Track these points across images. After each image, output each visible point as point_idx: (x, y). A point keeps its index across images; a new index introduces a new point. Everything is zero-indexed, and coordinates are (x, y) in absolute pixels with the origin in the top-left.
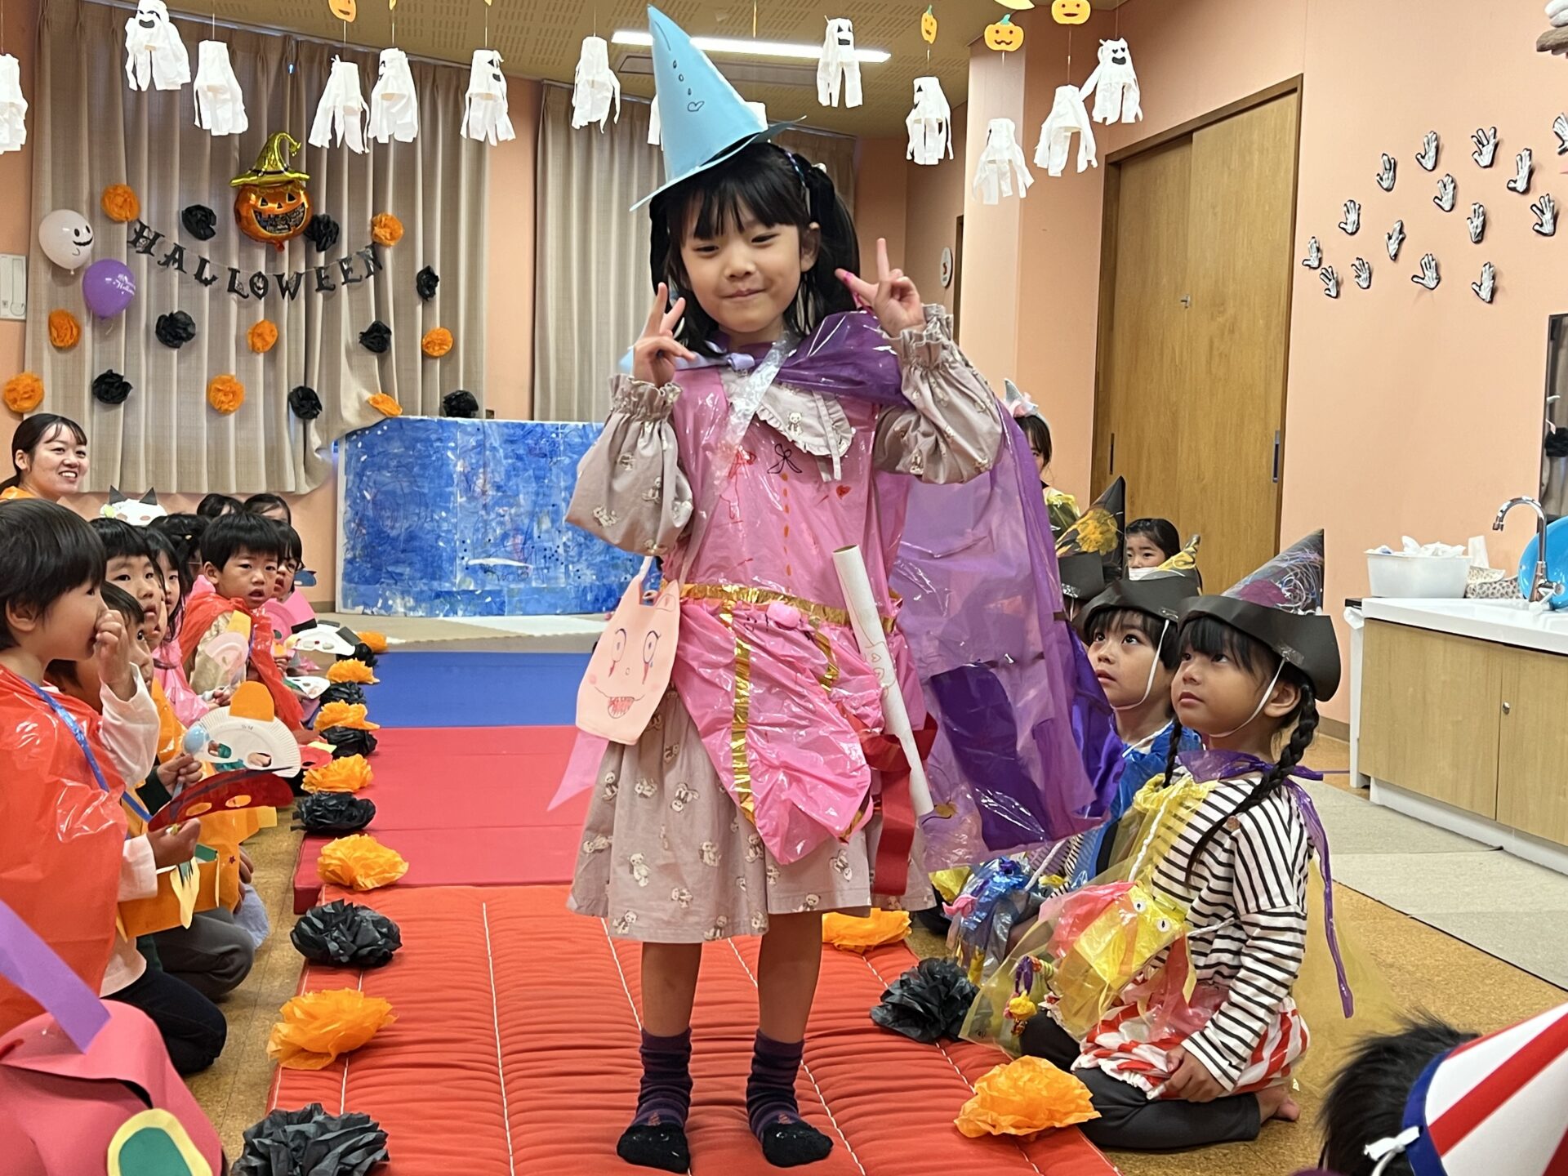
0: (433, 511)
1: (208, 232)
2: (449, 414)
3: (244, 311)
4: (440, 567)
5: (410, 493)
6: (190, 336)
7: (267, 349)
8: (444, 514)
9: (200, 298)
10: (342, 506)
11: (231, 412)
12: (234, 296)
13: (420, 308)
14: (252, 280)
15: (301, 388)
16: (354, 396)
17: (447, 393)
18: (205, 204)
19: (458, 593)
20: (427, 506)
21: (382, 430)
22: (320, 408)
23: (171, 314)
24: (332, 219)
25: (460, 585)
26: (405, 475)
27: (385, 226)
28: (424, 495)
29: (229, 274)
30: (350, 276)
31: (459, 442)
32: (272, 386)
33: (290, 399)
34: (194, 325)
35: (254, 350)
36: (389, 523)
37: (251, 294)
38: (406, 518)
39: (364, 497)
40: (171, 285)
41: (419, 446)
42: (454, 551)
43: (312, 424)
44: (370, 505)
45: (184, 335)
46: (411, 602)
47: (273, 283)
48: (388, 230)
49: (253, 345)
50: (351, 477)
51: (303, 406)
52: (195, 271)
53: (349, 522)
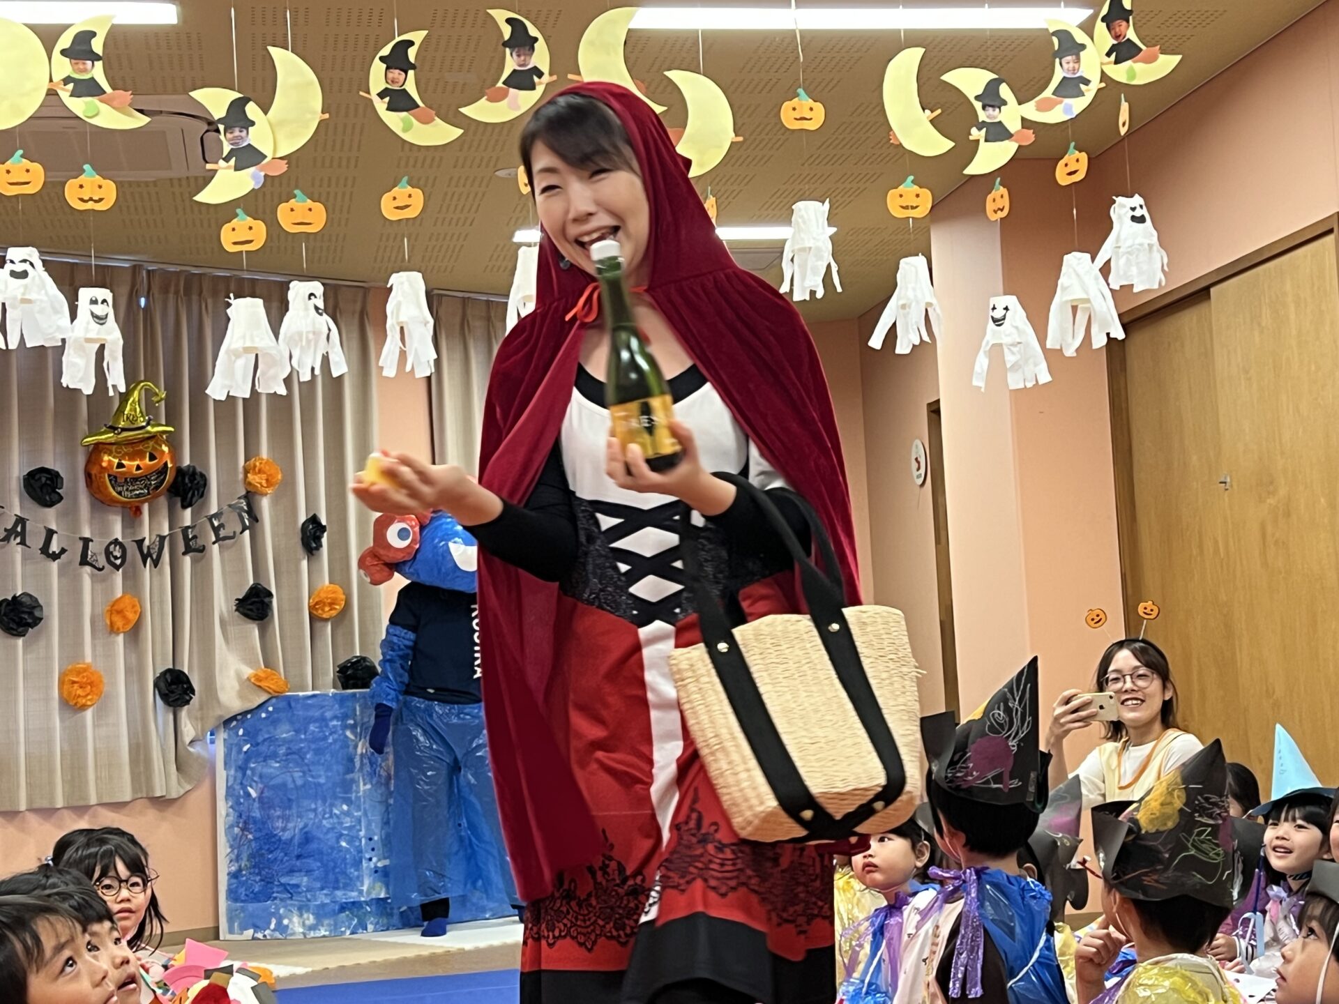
0: (332, 805)
1: (55, 497)
2: (345, 687)
3: (99, 587)
4: (344, 873)
5: (303, 786)
6: (37, 621)
7: (128, 627)
8: (345, 807)
9: (47, 575)
10: (223, 807)
11: (90, 706)
12: (88, 569)
13: (305, 563)
14: (107, 549)
15: (169, 671)
16: (232, 673)
17: (341, 661)
18: (49, 465)
19: (367, 903)
20: (324, 801)
21: (267, 712)
22: (193, 692)
23: (14, 597)
24: (199, 469)
25: (369, 892)
26: (297, 764)
27: (260, 471)
28: (319, 785)
29: (81, 544)
30: (222, 533)
31: (358, 718)
32: (135, 671)
33: (156, 685)
34: (41, 607)
35: (113, 630)
36: (279, 824)
37: (108, 567)
38: (300, 816)
39: (249, 795)
40: (13, 563)
41: (312, 727)
42: (360, 851)
43: (184, 712)
44: (256, 805)
45: (30, 621)
46: (311, 920)
47: (132, 550)
48: (264, 476)
49: (112, 624)
50: (232, 772)
51: (172, 692)
52: (41, 545)
53: (231, 827)
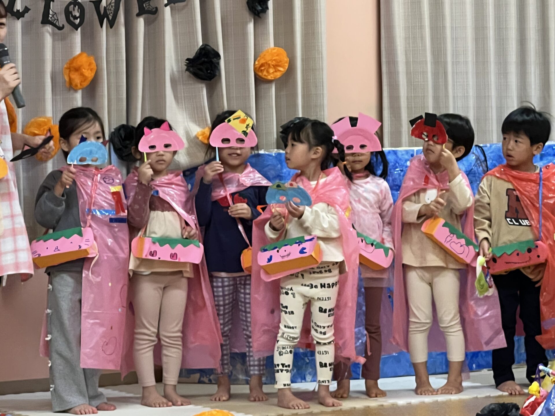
3: (59, 45)
7: (86, 84)
9: (12, 33)
12: (49, 28)
13: (251, 26)
14: (67, 9)
29: (43, 4)
35: (71, 87)
37: (67, 27)
47: (90, 11)
49: (71, 80)
